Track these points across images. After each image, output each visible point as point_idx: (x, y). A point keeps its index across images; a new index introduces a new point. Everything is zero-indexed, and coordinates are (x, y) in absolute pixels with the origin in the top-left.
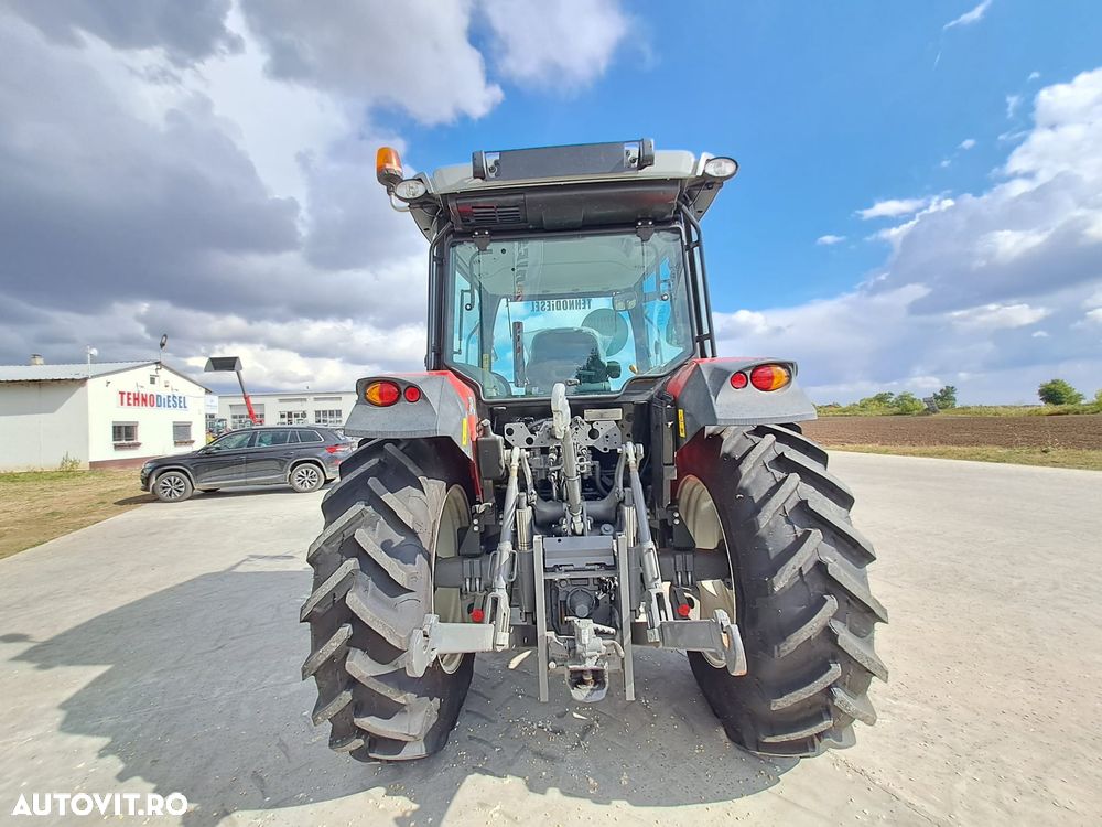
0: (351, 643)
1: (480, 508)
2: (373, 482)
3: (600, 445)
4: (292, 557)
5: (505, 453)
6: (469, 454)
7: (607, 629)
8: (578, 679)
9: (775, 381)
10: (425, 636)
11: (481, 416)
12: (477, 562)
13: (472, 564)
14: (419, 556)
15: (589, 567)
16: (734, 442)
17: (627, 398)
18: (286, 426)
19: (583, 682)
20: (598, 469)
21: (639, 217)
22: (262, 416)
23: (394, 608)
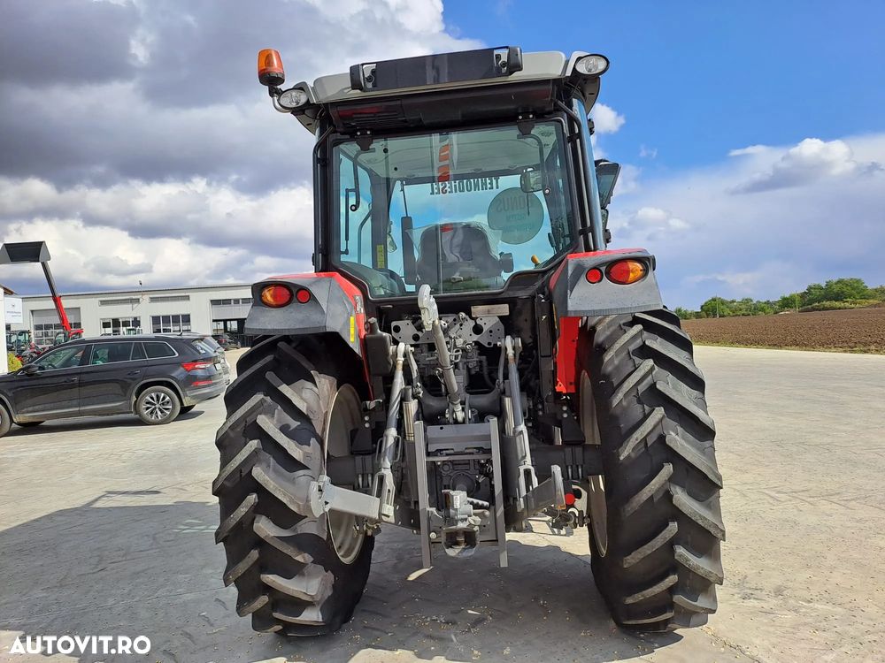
0: (257, 510)
1: (371, 404)
2: (270, 376)
3: (484, 339)
4: (157, 492)
5: (392, 348)
6: (357, 350)
7: (480, 502)
8: (452, 540)
9: (632, 275)
10: (320, 490)
11: (368, 314)
12: (368, 458)
13: (364, 462)
14: (313, 441)
15: (468, 451)
16: (608, 333)
17: (511, 294)
18: (112, 337)
19: (457, 543)
20: (485, 364)
21: (520, 111)
22: (78, 325)
23: (293, 481)
